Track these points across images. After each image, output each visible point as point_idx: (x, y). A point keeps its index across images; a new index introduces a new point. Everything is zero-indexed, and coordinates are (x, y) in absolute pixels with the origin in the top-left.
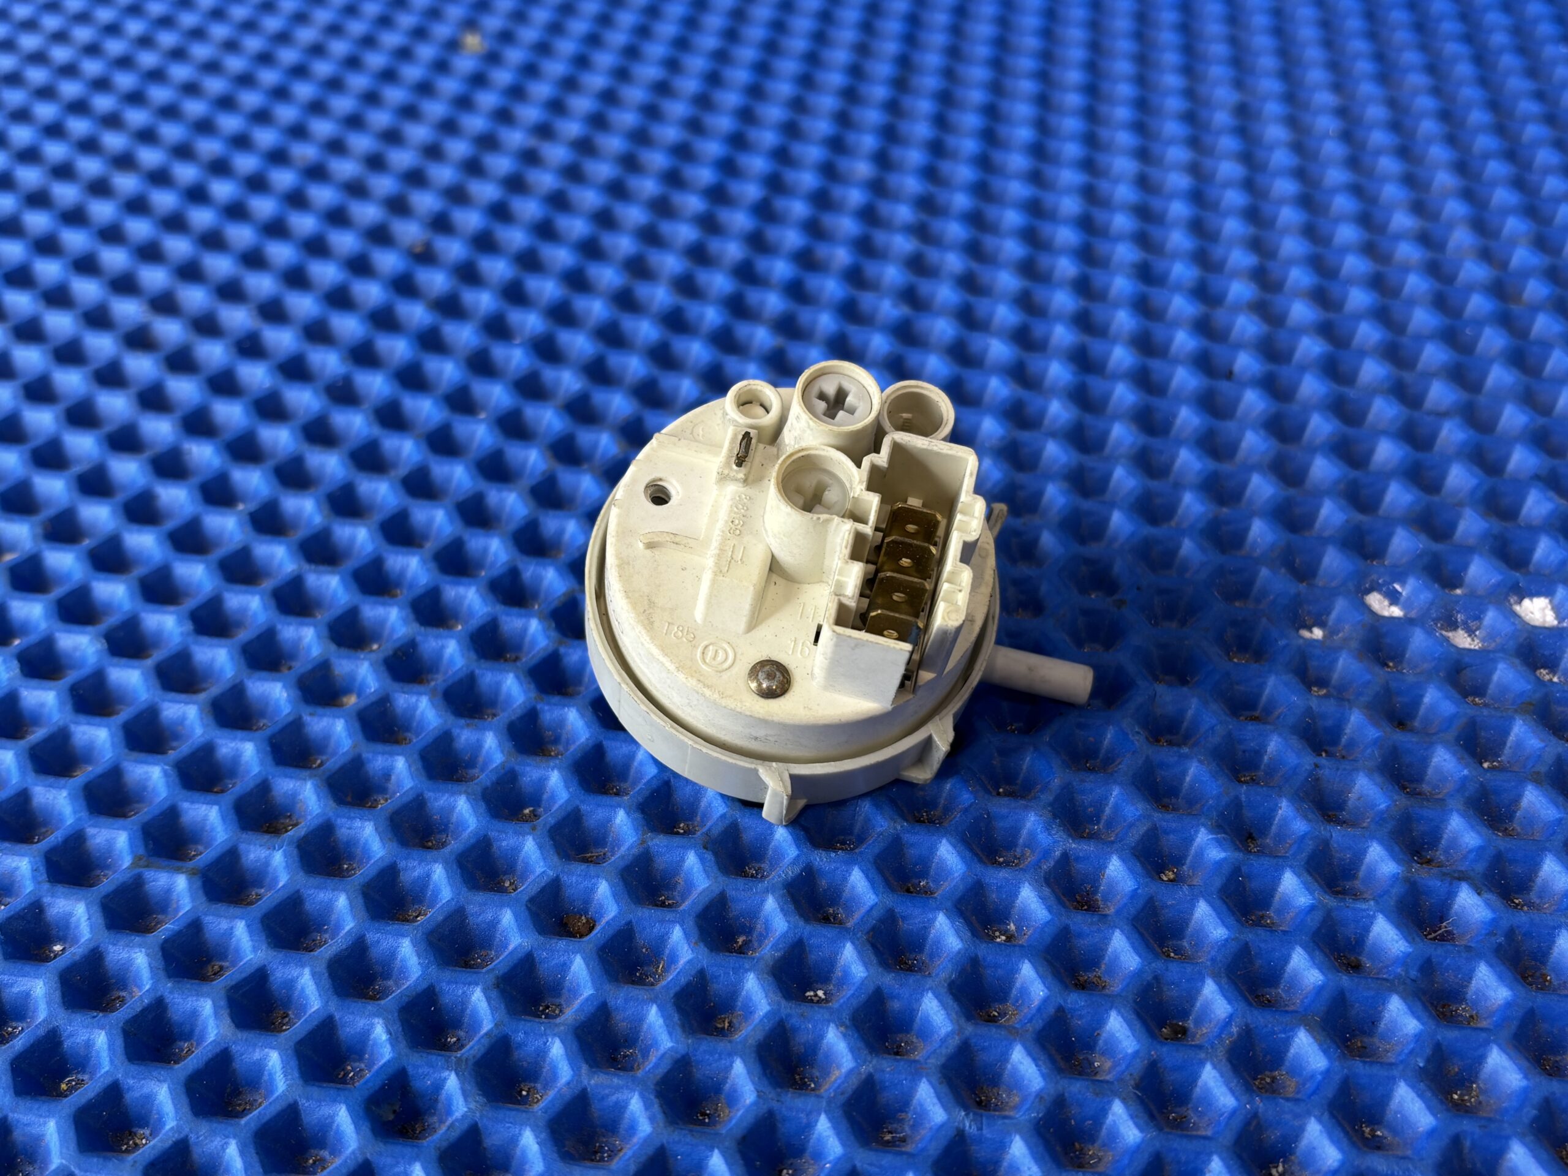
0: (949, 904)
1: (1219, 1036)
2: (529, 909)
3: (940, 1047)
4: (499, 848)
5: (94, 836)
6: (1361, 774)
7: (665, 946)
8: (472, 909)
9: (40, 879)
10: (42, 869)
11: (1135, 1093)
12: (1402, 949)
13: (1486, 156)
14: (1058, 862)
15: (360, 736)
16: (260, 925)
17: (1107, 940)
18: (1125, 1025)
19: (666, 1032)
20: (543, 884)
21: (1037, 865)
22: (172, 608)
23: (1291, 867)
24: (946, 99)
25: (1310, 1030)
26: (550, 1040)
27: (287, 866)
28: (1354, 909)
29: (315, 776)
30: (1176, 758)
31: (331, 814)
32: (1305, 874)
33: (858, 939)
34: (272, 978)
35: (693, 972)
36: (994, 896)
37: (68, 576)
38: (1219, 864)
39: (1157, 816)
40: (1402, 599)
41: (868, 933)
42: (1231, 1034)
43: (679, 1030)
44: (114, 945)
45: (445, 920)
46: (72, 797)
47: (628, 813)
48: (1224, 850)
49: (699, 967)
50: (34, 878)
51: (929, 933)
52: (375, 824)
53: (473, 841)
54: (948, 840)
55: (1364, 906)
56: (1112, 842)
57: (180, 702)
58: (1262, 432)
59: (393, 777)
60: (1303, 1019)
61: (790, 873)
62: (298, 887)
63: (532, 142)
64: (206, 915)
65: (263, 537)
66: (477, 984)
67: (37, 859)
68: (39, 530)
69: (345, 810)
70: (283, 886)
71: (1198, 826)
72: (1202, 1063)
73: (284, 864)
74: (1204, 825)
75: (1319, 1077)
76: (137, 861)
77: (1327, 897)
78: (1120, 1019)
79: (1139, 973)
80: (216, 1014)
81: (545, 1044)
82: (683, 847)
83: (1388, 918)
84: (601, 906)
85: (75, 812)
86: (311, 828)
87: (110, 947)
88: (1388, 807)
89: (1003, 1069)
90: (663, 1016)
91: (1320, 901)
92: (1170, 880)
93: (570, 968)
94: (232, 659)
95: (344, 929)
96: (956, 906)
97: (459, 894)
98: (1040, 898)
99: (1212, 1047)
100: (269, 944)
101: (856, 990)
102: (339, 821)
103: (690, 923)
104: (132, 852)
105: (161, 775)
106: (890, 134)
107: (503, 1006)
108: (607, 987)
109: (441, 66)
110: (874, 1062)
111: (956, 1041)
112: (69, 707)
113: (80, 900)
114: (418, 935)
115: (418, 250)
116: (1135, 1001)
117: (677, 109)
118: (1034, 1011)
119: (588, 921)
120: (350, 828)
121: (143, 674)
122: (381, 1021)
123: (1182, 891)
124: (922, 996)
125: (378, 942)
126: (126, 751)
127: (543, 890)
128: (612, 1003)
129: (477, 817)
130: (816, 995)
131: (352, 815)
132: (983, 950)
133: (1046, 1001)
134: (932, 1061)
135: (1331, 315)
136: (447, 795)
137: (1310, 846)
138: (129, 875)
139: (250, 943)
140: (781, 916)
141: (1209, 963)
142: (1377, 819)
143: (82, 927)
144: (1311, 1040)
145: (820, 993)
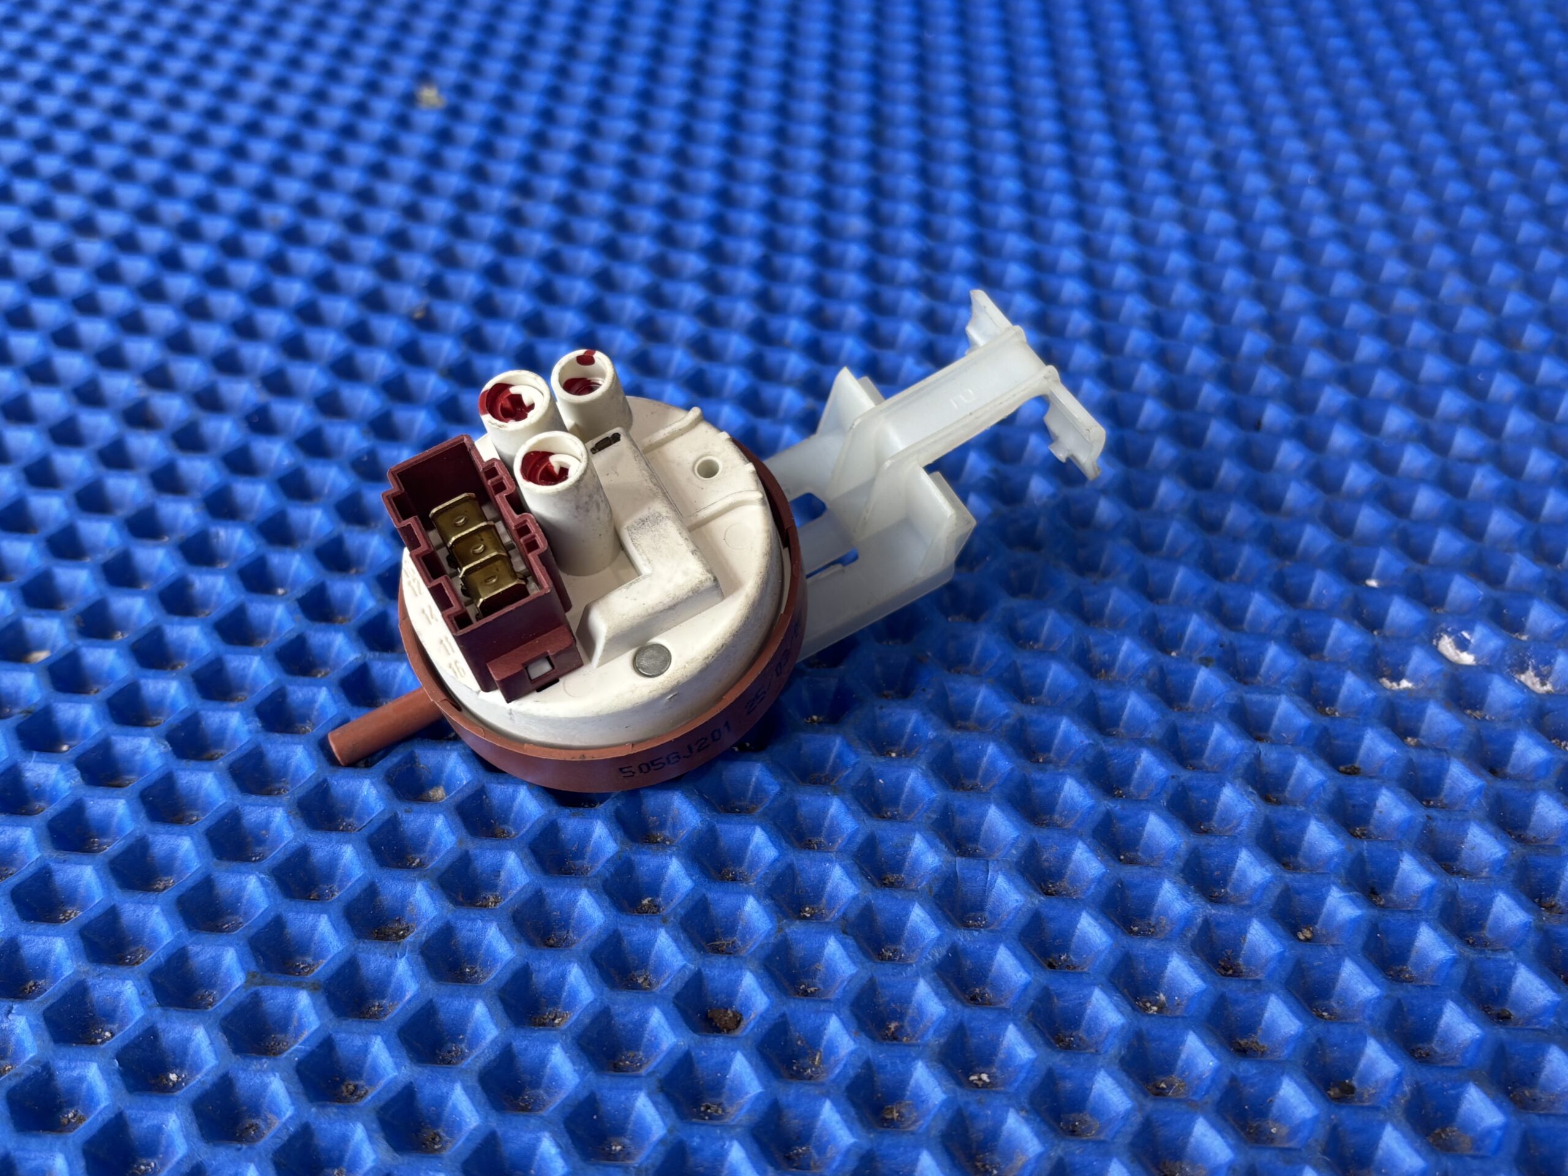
0: (1103, 979)
1: (1393, 1096)
2: (677, 1006)
3: (1124, 1125)
4: (630, 942)
5: (197, 954)
6: (1472, 823)
7: (821, 1038)
8: (617, 1009)
9: (149, 1003)
10: (150, 992)
11: (1324, 1160)
12: (1549, 998)
13: (1461, 204)
14: (1201, 929)
15: (463, 832)
16: (397, 1040)
17: (1262, 1007)
18: (1300, 1091)
19: (845, 1128)
20: (686, 979)
21: (1182, 934)
22: (233, 705)
23: (1426, 921)
24: (925, 151)
25: (1480, 1085)
26: (727, 1143)
27: (414, 975)
28: (1495, 960)
29: (425, 876)
30: (1294, 817)
31: (449, 916)
32: (1441, 927)
33: (1020, 1020)
34: (419, 1096)
35: (860, 1064)
36: (1142, 967)
37: (111, 674)
38: (1355, 921)
39: (1288, 876)
40: (1471, 647)
41: (1028, 1013)
42: (1404, 1094)
43: (858, 1126)
44: (245, 1070)
45: (593, 1022)
46: (165, 912)
47: (758, 899)
48: (1359, 907)
49: (864, 1057)
50: (142, 1002)
51: (1085, 1009)
52: (498, 925)
53: (604, 937)
54: (1088, 912)
55: (1504, 957)
56: (1250, 907)
57: (264, 805)
58: (1307, 484)
59: (502, 873)
60: (1469, 1073)
61: (937, 954)
62: (431, 996)
63: (514, 201)
64: (337, 1032)
65: (317, 625)
66: (640, 1089)
67: (143, 981)
68: (72, 626)
69: (463, 911)
70: (414, 997)
71: (1329, 885)
72: (1382, 1125)
73: (410, 973)
74: (1334, 884)
75: (1499, 1133)
76: (251, 977)
77: (1467, 949)
78: (1293, 1085)
79: (1301, 1037)
80: (370, 1138)
81: (722, 1147)
82: (821, 933)
83: (1529, 967)
84: (748, 998)
85: (173, 929)
86: (432, 933)
87: (240, 1072)
88: (1505, 856)
89: (1186, 1143)
90: (839, 1112)
91: (1461, 954)
92: (1307, 940)
93: (730, 1066)
94: (310, 755)
95: (485, 1038)
96: (1110, 981)
97: (602, 994)
98: (1191, 966)
99: (1389, 1108)
100: (411, 1059)
101: (1028, 1073)
102: (459, 925)
103: (846, 1012)
104: (243, 969)
105: (258, 884)
106: (876, 188)
107: (671, 1110)
108: (775, 1084)
109: (402, 122)
110: (1062, 1144)
111: (1137, 1119)
112: (143, 816)
113: (198, 1024)
114: (569, 1040)
115: (418, 315)
116: (1304, 1066)
117: (657, 165)
118: (1208, 1082)
119: (735, 1016)
120: (471, 930)
121: (215, 775)
122: (547, 1134)
123: (1327, 951)
124: (1095, 1074)
125: (526, 1049)
126: (215, 860)
127: (686, 985)
128: (783, 1099)
129: (604, 912)
130: (980, 1079)
131: (472, 916)
132: (1145, 1024)
133: (1217, 1071)
134: (1119, 1140)
135: (1347, 364)
136: (566, 890)
137: (1439, 899)
138: (245, 995)
139: (391, 1060)
140: (936, 1000)
141: (1367, 1023)
142: (1498, 869)
143: (203, 1052)
144: (1483, 1096)
145: (984, 1077)
